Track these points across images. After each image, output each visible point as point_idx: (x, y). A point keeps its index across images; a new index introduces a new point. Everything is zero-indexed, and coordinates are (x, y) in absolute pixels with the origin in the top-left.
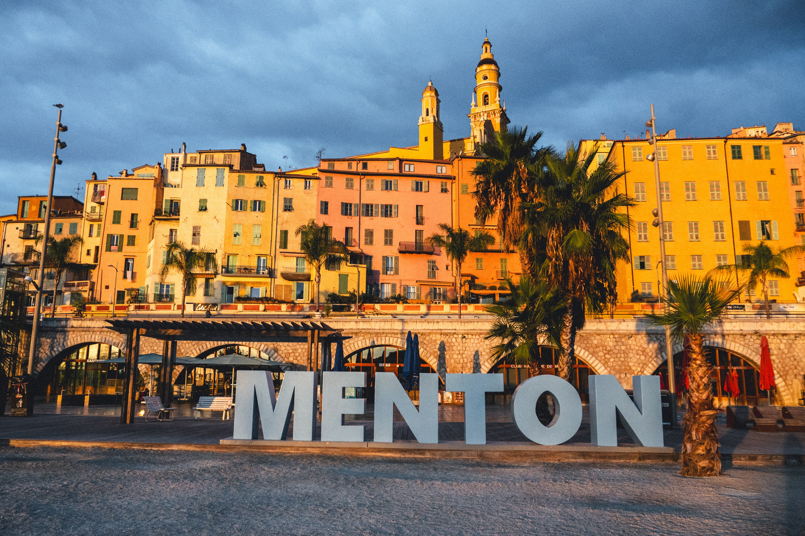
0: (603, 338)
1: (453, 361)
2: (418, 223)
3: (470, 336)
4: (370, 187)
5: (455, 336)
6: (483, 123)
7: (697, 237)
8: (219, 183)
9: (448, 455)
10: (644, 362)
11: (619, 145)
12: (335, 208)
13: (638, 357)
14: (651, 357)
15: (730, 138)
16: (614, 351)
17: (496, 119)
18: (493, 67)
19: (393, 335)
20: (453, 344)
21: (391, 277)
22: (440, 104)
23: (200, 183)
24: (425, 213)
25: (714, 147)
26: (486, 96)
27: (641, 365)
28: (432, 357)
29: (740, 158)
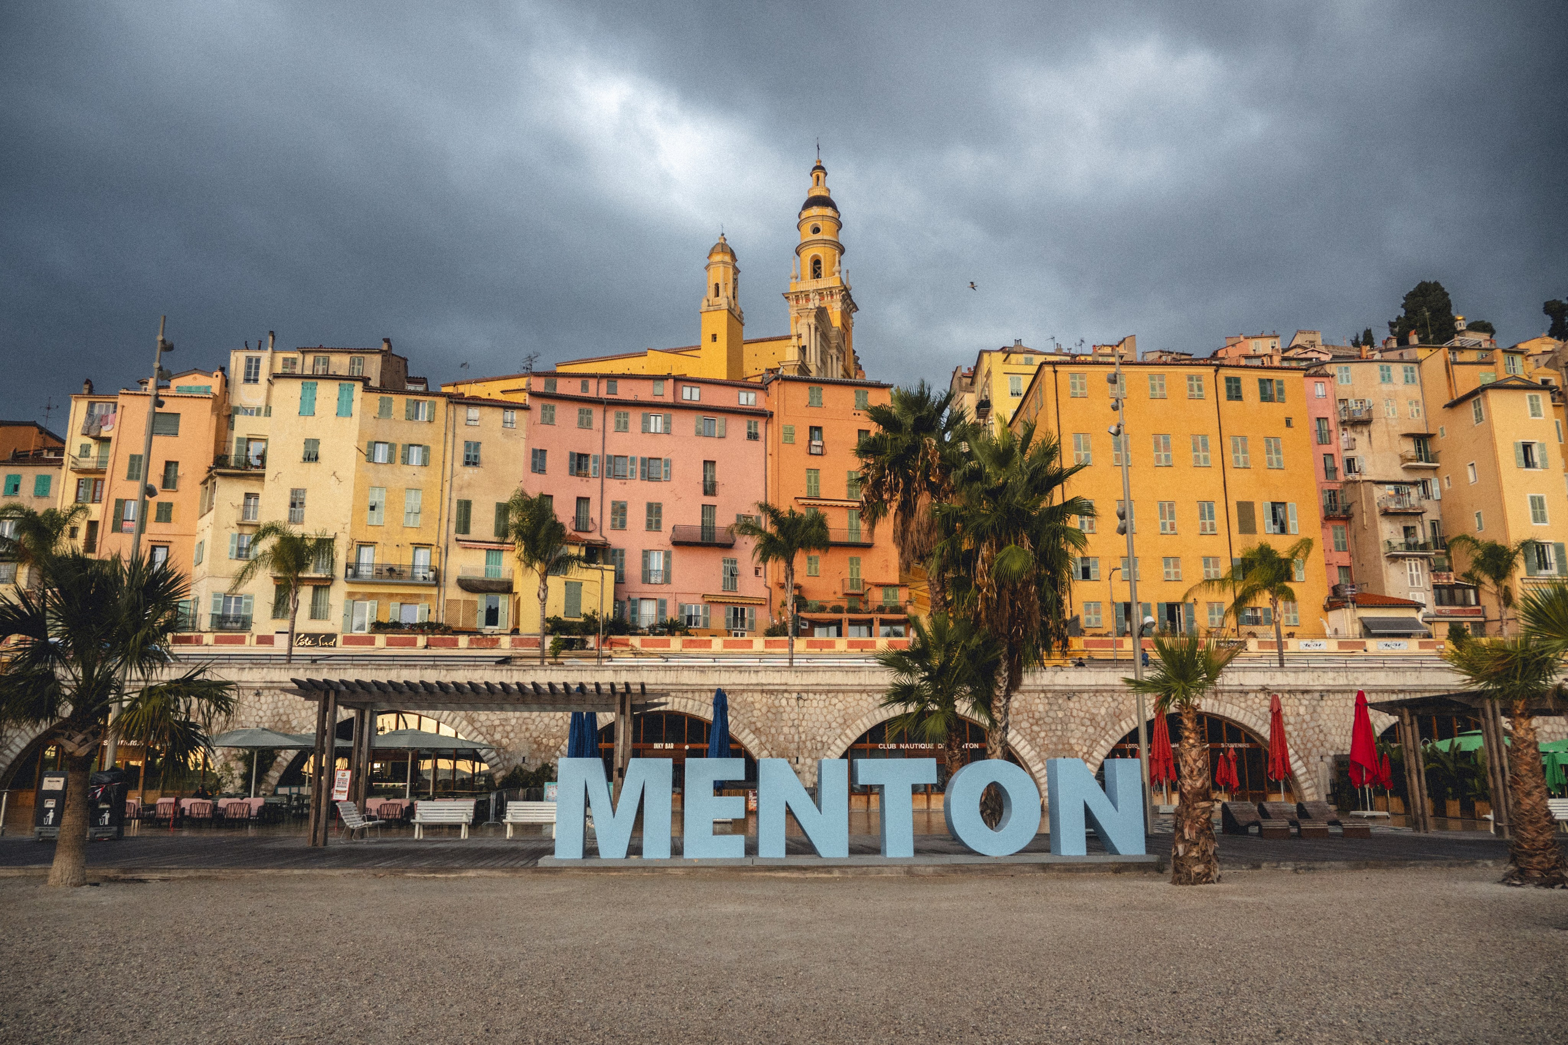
0: (1028, 698)
1: (782, 738)
2: (706, 493)
3: (811, 695)
4: (623, 427)
5: (786, 695)
6: (813, 313)
7: (1172, 528)
8: (344, 410)
9: (865, 873)
10: (1094, 737)
11: (1048, 369)
12: (558, 462)
13: (1084, 729)
14: (1103, 729)
15: (1224, 366)
16: (1047, 720)
17: (833, 304)
18: (828, 211)
19: (680, 694)
20: (782, 710)
21: (657, 587)
22: (740, 276)
23: (307, 408)
24: (720, 475)
25: (1199, 379)
26: (817, 262)
27: (1088, 743)
28: (747, 731)
29: (1239, 398)
